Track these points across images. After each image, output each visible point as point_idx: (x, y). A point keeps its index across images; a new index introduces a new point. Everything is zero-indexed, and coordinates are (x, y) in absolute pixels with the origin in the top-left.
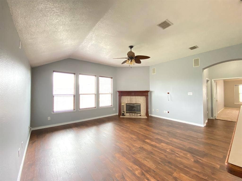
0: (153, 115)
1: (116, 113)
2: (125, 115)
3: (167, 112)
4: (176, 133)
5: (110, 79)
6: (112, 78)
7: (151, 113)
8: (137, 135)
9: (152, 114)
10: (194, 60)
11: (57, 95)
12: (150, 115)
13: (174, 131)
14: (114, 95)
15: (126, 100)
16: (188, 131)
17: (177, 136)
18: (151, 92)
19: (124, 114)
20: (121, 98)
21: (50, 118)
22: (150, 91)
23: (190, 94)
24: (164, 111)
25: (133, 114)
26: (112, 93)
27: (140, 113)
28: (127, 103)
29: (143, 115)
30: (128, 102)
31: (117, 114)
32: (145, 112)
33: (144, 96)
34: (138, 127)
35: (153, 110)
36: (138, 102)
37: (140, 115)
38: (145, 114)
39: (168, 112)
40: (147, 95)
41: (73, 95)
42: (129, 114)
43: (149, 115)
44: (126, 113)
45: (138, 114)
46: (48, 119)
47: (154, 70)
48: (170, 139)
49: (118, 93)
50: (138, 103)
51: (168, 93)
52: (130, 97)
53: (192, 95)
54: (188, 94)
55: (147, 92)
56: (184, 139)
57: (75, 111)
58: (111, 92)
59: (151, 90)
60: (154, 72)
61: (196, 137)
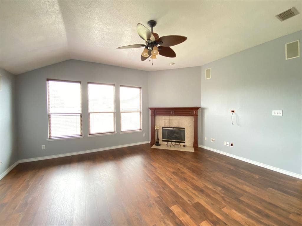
0: (205, 147)
1: (148, 140)
2: (160, 145)
3: (229, 144)
4: (241, 192)
5: (139, 89)
6: (140, 88)
7: (202, 144)
8: (162, 190)
9: (204, 145)
10: (287, 45)
11: (55, 114)
12: (200, 146)
13: (238, 186)
14: (143, 114)
15: (163, 122)
16: (270, 188)
17: (242, 202)
18: (203, 109)
19: (158, 142)
20: (155, 118)
21: (45, 147)
22: (200, 108)
23: (277, 113)
24: (225, 142)
25: (172, 143)
26: (141, 111)
27: (184, 143)
28: (163, 126)
29: (189, 146)
30: (165, 125)
31: (149, 142)
32: (193, 141)
33: (191, 115)
34: (171, 170)
35: (206, 139)
36: (181, 124)
37: (184, 146)
38: (192, 145)
39: (232, 145)
40: (195, 114)
41: (79, 114)
42: (166, 142)
43: (198, 146)
44: (163, 141)
45: (180, 144)
46: (42, 148)
47: (208, 71)
48: (225, 210)
49: (150, 111)
50: (181, 127)
51: (233, 111)
52: (168, 116)
53: (281, 115)
54: (273, 114)
55: (197, 109)
56: (259, 212)
57: (83, 137)
58: (139, 109)
59: (203, 105)
60: (208, 75)
61: (286, 207)
